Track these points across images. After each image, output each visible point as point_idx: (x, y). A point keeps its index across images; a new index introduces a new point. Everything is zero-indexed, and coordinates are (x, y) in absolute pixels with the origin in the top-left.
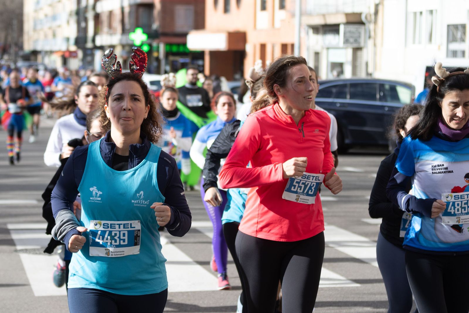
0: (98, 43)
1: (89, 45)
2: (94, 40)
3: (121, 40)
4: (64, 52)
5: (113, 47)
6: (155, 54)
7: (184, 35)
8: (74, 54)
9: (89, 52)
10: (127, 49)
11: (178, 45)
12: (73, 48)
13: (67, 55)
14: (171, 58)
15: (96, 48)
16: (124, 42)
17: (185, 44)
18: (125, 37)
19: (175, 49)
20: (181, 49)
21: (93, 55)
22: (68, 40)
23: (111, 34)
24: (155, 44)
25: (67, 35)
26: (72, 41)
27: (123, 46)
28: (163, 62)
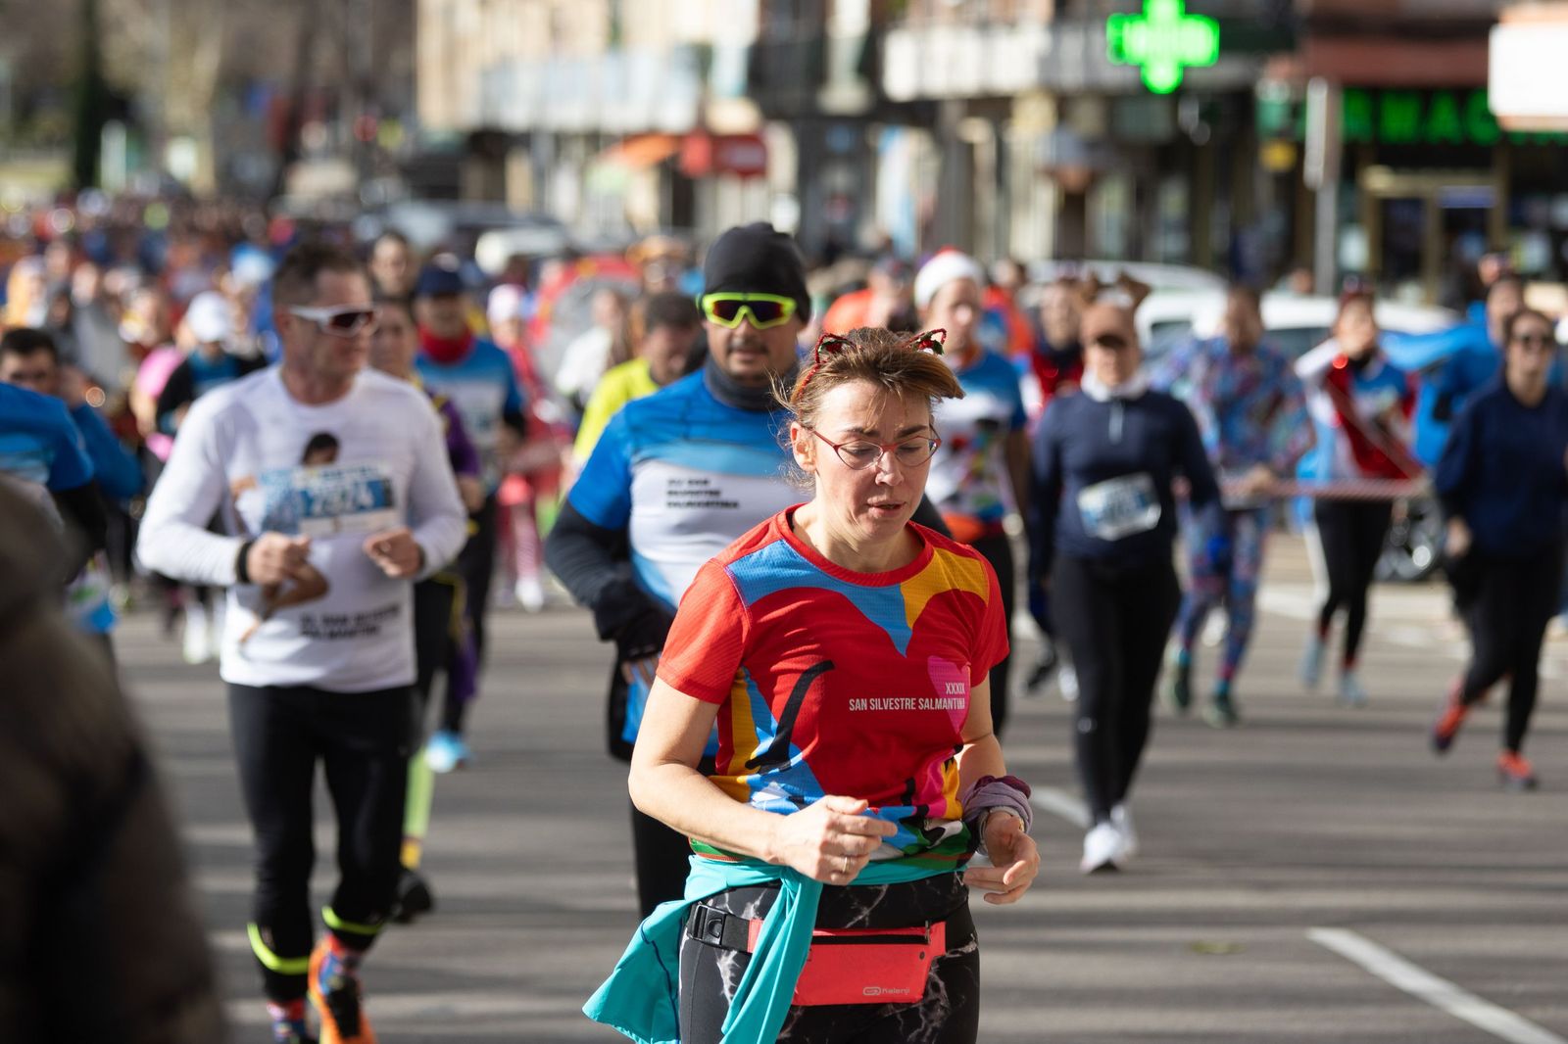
0: (901, 80)
1: (844, 94)
2: (870, 65)
3: (1048, 62)
4: (679, 139)
5: (995, 107)
6: (1276, 157)
7: (1477, 30)
8: (743, 156)
9: (840, 140)
10: (1088, 118)
11: (1425, 95)
12: (735, 115)
13: (695, 157)
14: (1380, 181)
15: (888, 112)
16: (1071, 76)
17: (1471, 90)
18: (1072, 44)
19: (1399, 121)
20: (1444, 122)
21: (864, 161)
22: (702, 58)
23: (984, 26)
24: (1272, 92)
25: (693, 27)
26: (730, 71)
27: (1063, 104)
28: (1327, 209)
